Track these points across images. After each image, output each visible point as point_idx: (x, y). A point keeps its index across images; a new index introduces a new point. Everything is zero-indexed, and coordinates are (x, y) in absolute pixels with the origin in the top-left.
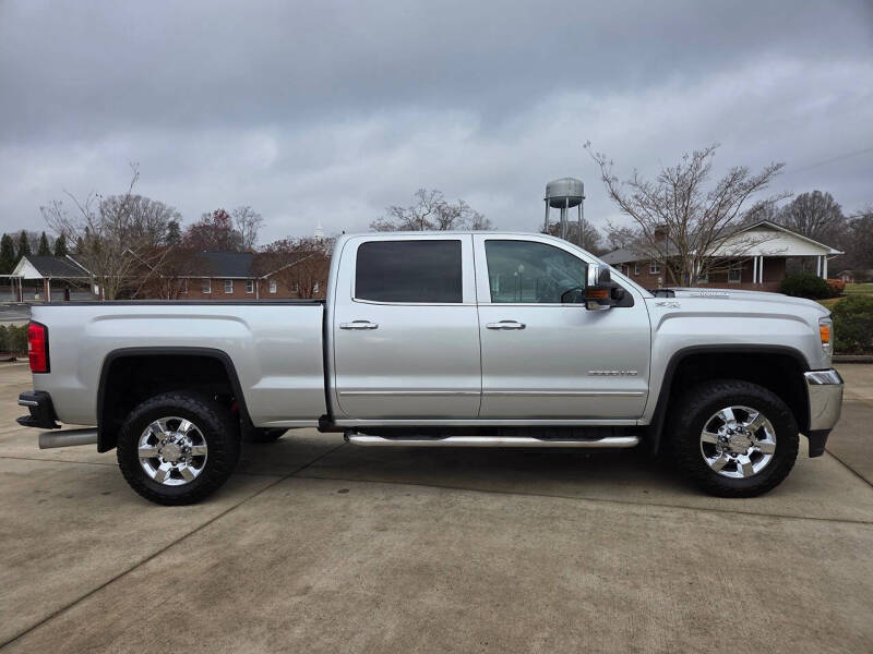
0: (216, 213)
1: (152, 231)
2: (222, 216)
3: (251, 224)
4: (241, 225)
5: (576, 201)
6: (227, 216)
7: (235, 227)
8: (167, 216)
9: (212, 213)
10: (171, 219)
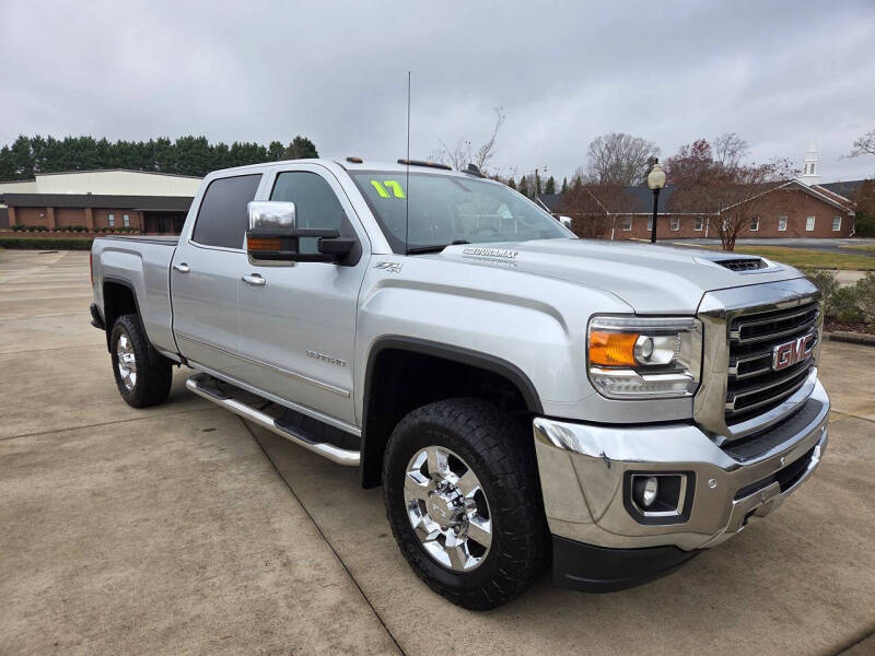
0: (695, 144)
1: (631, 167)
2: (701, 147)
3: (733, 153)
4: (722, 155)
6: (707, 146)
7: (715, 158)
8: (647, 151)
9: (691, 145)
10: (649, 155)
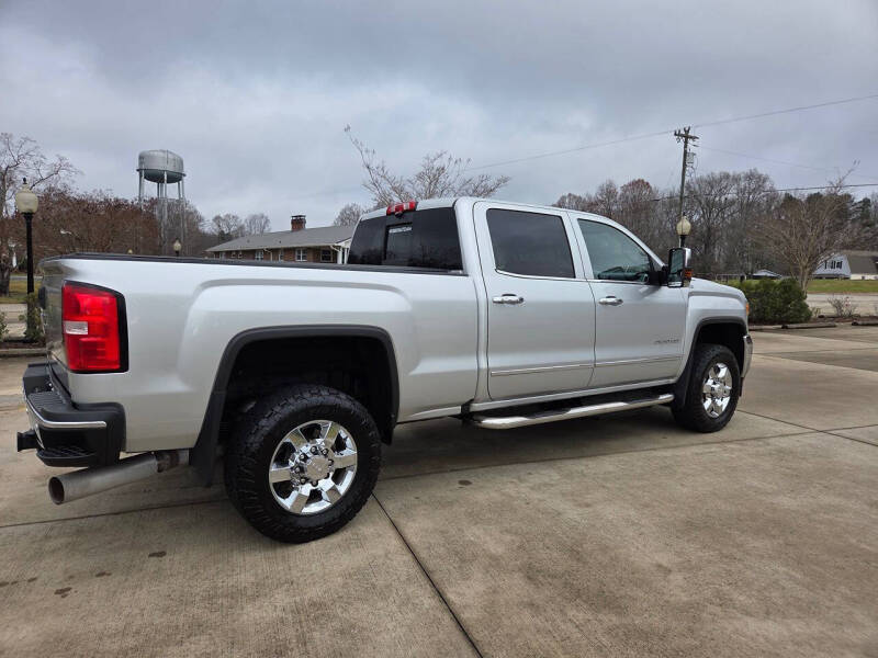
5: (176, 178)
